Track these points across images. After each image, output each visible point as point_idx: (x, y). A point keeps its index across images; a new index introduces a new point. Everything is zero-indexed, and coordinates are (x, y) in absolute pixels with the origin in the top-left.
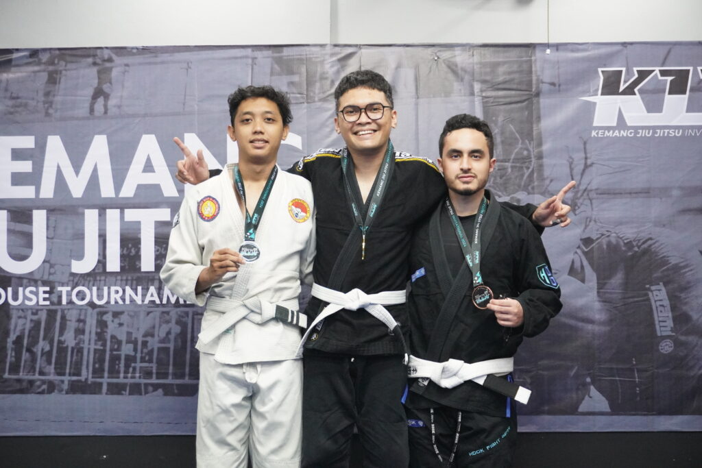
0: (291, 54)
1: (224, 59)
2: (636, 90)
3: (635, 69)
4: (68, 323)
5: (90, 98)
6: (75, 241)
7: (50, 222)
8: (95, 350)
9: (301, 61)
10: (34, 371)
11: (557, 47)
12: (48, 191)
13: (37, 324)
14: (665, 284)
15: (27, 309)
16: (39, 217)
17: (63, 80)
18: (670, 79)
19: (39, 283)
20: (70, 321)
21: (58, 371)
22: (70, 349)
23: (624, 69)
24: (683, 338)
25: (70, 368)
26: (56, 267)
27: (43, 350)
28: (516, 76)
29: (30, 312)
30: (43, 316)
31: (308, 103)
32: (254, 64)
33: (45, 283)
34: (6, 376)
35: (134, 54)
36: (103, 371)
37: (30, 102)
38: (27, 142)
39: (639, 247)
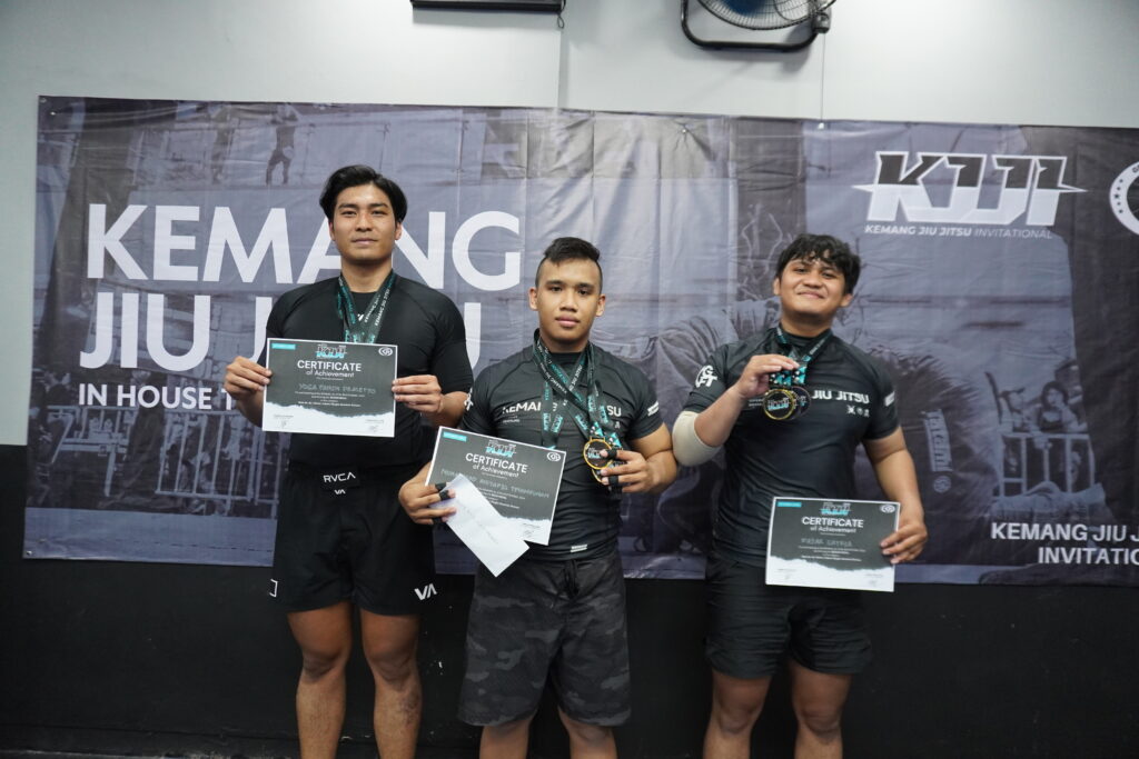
0: (510, 118)
1: (429, 121)
2: (920, 179)
3: (920, 155)
4: (233, 432)
5: (267, 163)
6: (243, 335)
7: (214, 310)
8: (264, 466)
9: (521, 126)
10: (191, 488)
11: (829, 124)
12: (213, 273)
13: (197, 431)
14: (945, 411)
15: (185, 414)
16: (202, 304)
17: (235, 139)
18: (959, 167)
19: (200, 382)
20: (235, 429)
21: (220, 488)
22: (234, 463)
23: (906, 154)
24: (962, 475)
25: (234, 486)
26: (220, 365)
27: (202, 462)
28: (779, 156)
29: (187, 417)
30: (203, 422)
31: (529, 178)
32: (464, 129)
33: (206, 384)
34: (158, 491)
35: (321, 112)
36: (272, 491)
37: (196, 165)
38: (191, 213)
39: (915, 366)
